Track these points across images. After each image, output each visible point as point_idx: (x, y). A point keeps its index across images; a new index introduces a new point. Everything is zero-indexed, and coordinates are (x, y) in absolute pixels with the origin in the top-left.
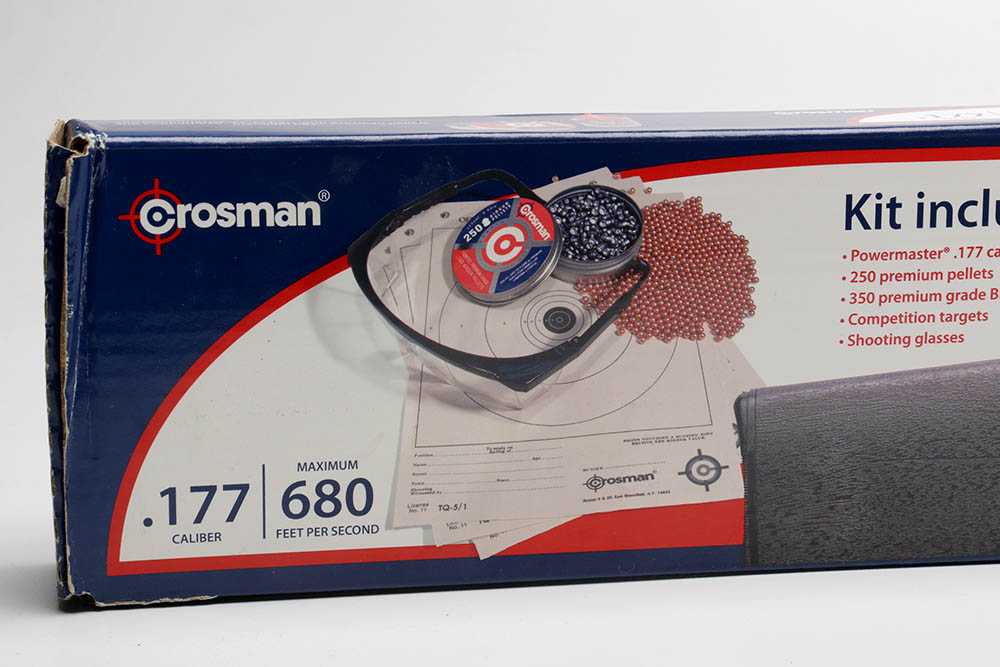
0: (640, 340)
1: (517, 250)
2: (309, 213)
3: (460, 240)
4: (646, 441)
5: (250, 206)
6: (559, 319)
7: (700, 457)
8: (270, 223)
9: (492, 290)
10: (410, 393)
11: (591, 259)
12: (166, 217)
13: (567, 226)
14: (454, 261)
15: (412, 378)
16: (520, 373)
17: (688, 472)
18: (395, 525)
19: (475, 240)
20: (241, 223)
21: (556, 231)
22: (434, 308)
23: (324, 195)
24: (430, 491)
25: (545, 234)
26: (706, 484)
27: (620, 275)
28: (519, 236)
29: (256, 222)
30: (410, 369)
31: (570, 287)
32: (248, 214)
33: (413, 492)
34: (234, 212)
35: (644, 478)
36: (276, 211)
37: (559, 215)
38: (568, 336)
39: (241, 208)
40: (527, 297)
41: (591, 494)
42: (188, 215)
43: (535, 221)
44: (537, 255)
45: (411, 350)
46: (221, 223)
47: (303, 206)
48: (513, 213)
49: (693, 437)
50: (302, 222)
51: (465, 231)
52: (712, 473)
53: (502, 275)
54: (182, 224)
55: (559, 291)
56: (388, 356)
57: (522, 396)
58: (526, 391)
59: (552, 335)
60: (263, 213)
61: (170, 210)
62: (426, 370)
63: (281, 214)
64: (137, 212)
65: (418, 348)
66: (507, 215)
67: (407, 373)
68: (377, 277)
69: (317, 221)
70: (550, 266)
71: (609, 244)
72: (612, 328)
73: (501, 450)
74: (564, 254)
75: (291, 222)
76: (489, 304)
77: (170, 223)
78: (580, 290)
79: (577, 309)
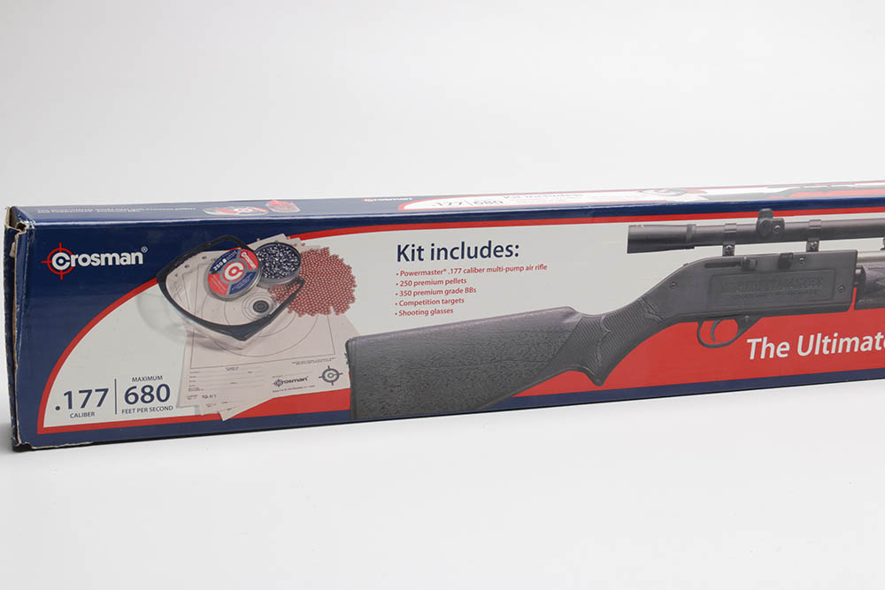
0: (300, 316)
1: (240, 274)
2: (137, 258)
3: (212, 269)
4: (303, 363)
5: (108, 255)
6: (260, 306)
7: (329, 369)
8: (117, 263)
9: (228, 293)
10: (188, 343)
11: (276, 277)
12: (65, 261)
13: (264, 262)
14: (209, 279)
15: (189, 336)
16: (242, 332)
17: (323, 377)
18: (182, 405)
19: (219, 269)
20: (103, 264)
21: (259, 265)
22: (199, 303)
23: (145, 249)
24: (198, 389)
25: (253, 266)
26: (332, 382)
27: (290, 285)
28: (241, 268)
29: (110, 263)
30: (188, 331)
31: (266, 291)
32: (106, 259)
33: (190, 390)
34: (100, 258)
35: (302, 380)
36: (121, 257)
37: (260, 257)
38: (265, 314)
39: (103, 256)
40: (245, 296)
41: (277, 388)
42: (77, 260)
43: (249, 260)
44: (250, 275)
45: (188, 322)
46: (93, 264)
47: (134, 255)
48: (238, 256)
49: (326, 360)
50: (134, 263)
51: (214, 265)
52: (335, 377)
53: (233, 286)
54: (73, 265)
55: (261, 293)
56: (176, 325)
57: (243, 343)
58: (245, 340)
59: (257, 314)
60: (114, 258)
61: (67, 258)
62: (196, 332)
63: (123, 259)
64: (51, 259)
65: (192, 322)
66: (235, 257)
67: (186, 334)
68: (170, 288)
69: (141, 262)
70: (256, 281)
71: (285, 270)
72: (286, 310)
73: (233, 369)
74: (263, 275)
75: (128, 263)
76: (226, 300)
77: (68, 264)
78: (271, 293)
79: (270, 302)
